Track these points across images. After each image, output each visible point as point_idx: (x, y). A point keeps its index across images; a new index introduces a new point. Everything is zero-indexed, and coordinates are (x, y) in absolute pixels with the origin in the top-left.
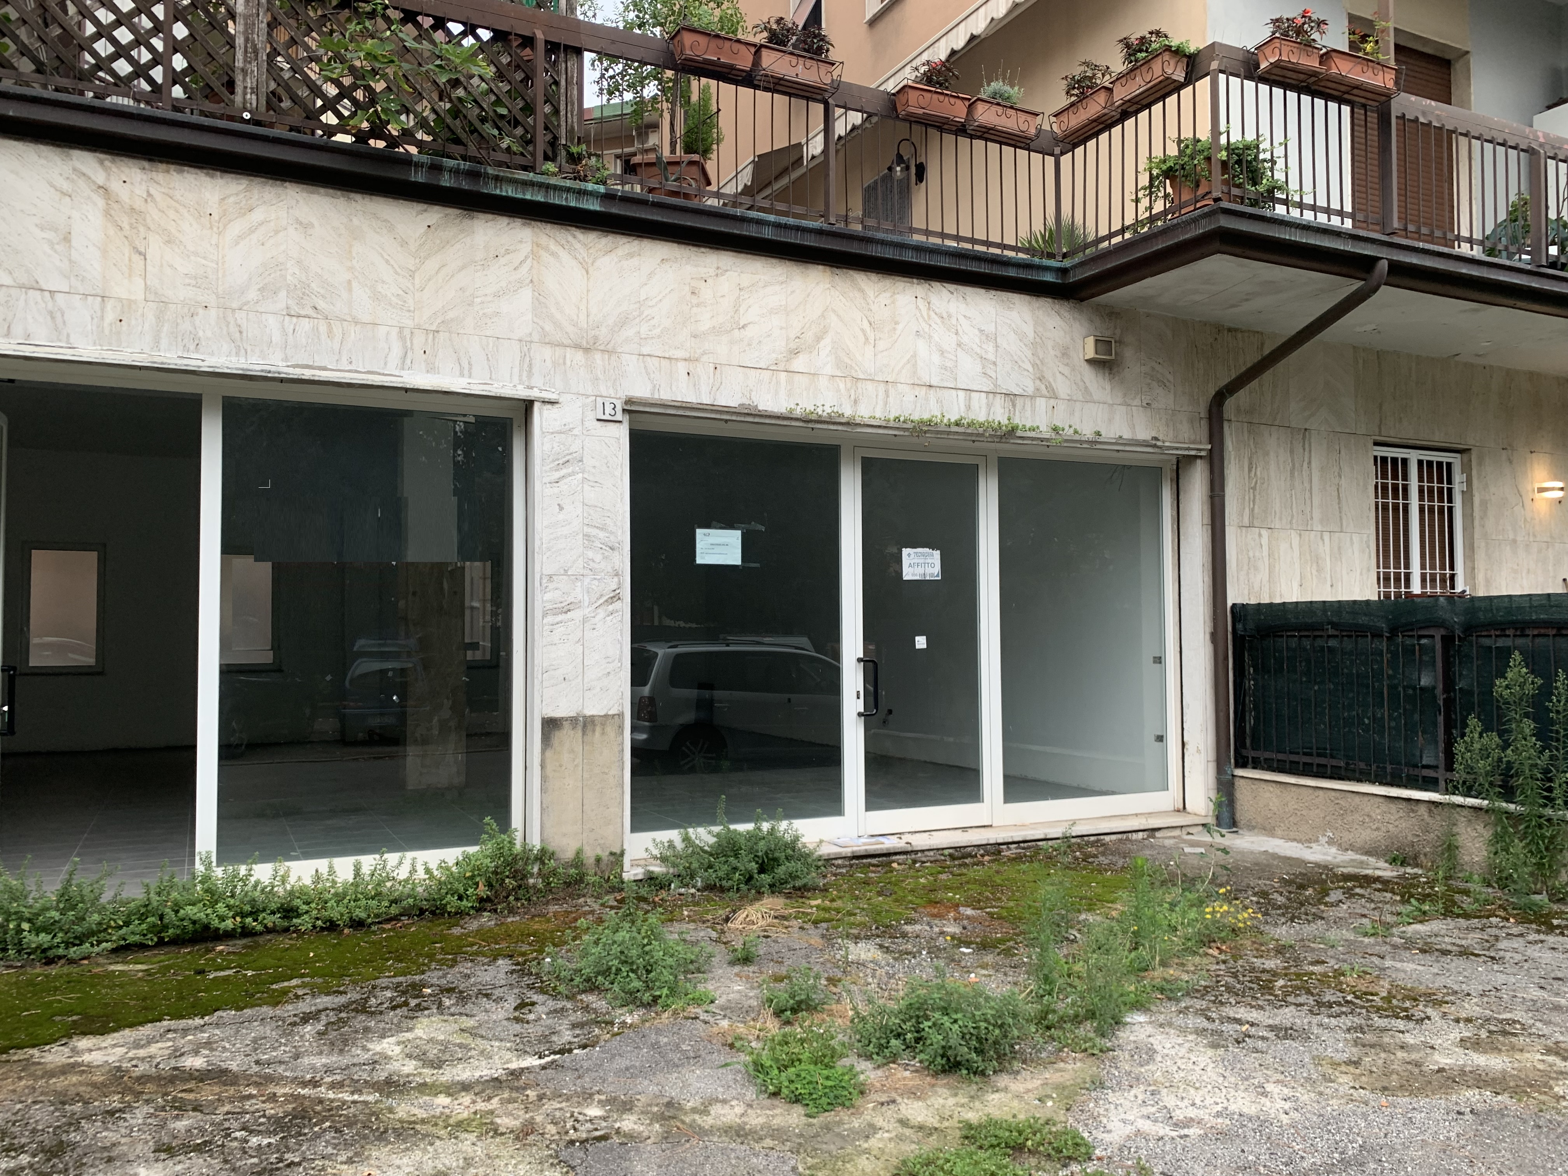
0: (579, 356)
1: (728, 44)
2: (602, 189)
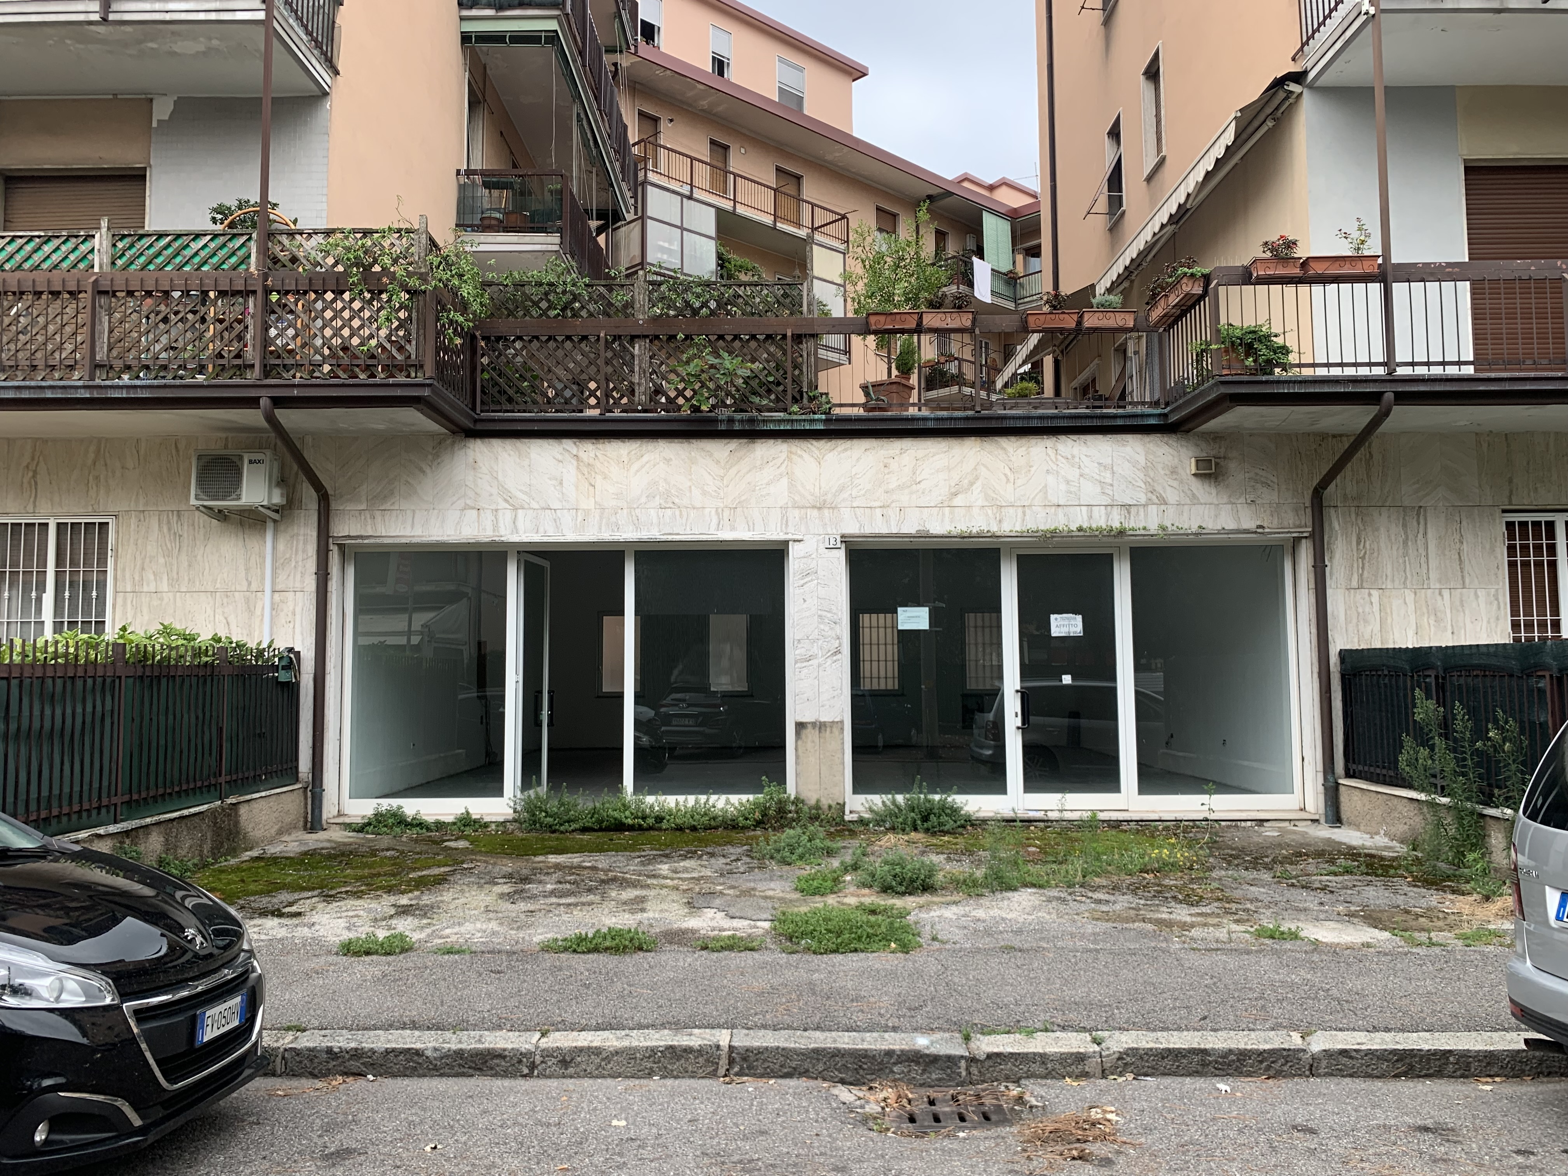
0: (815, 512)
1: (898, 317)
2: (823, 417)
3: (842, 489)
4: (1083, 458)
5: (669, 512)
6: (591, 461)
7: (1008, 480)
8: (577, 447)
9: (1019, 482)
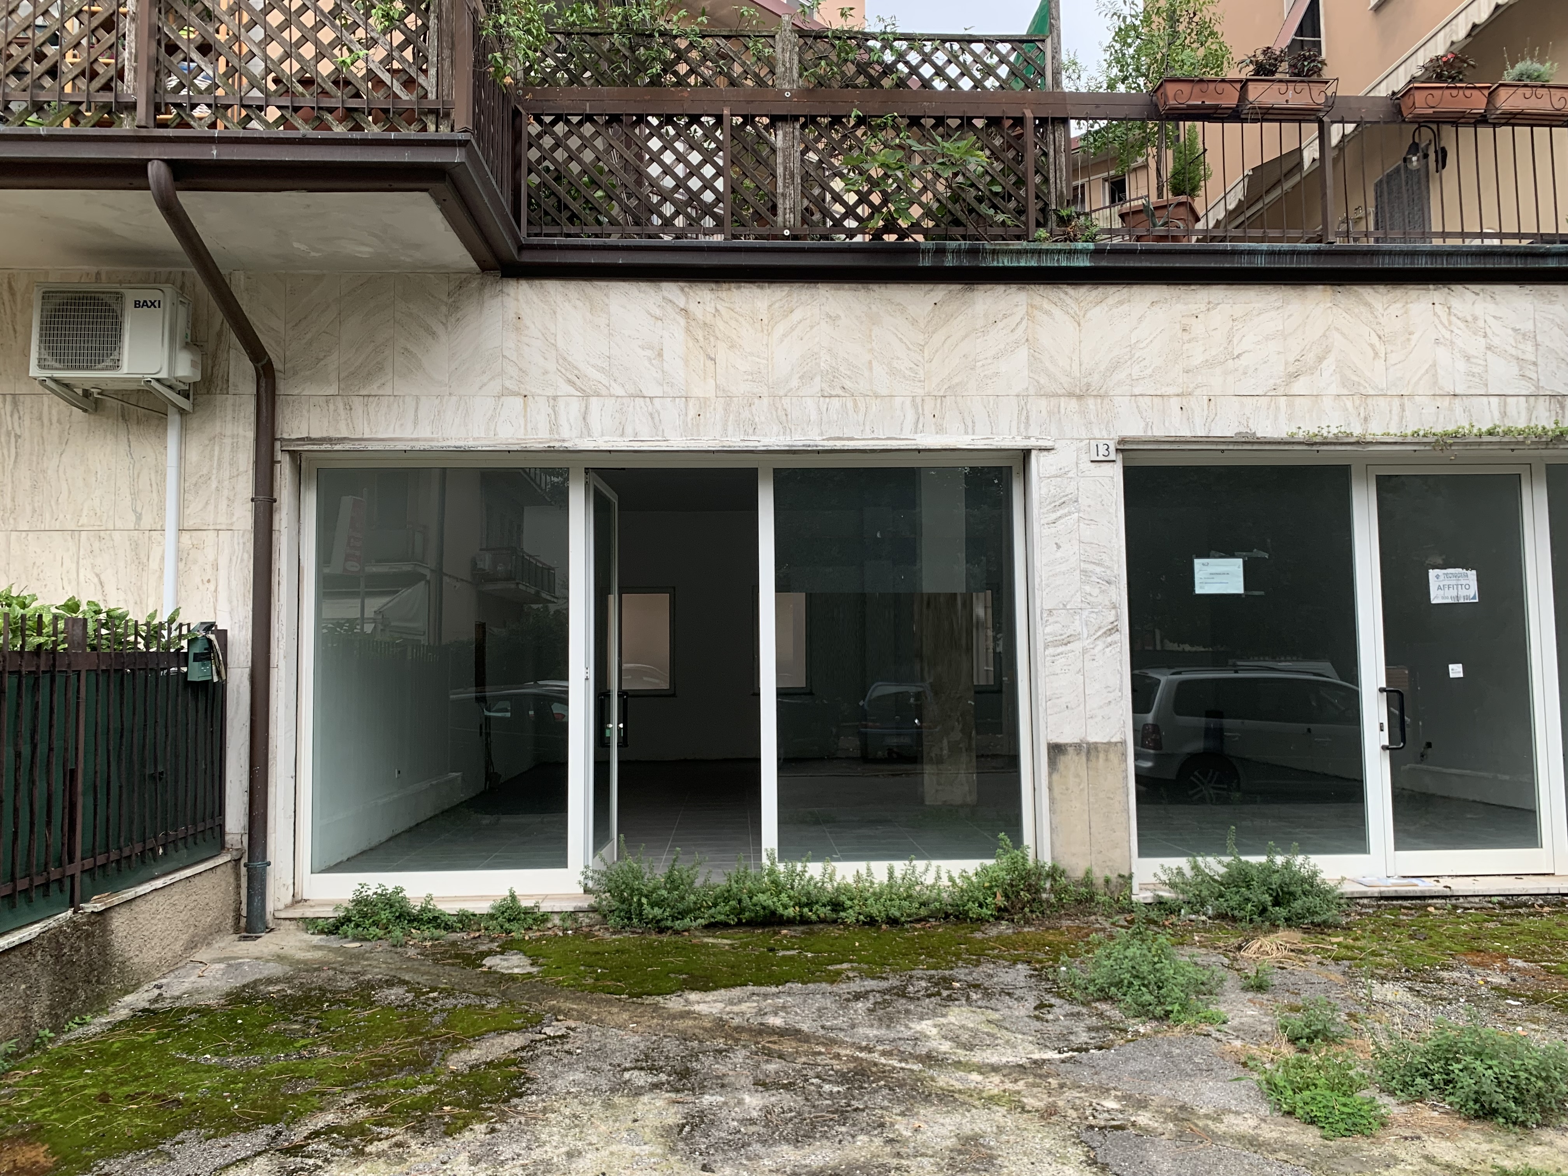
0: (1073, 403)
1: (1212, 86)
2: (1091, 246)
3: (1115, 366)
4: (1490, 320)
5: (836, 403)
6: (709, 319)
7: (1376, 354)
8: (686, 295)
9: (1393, 358)
